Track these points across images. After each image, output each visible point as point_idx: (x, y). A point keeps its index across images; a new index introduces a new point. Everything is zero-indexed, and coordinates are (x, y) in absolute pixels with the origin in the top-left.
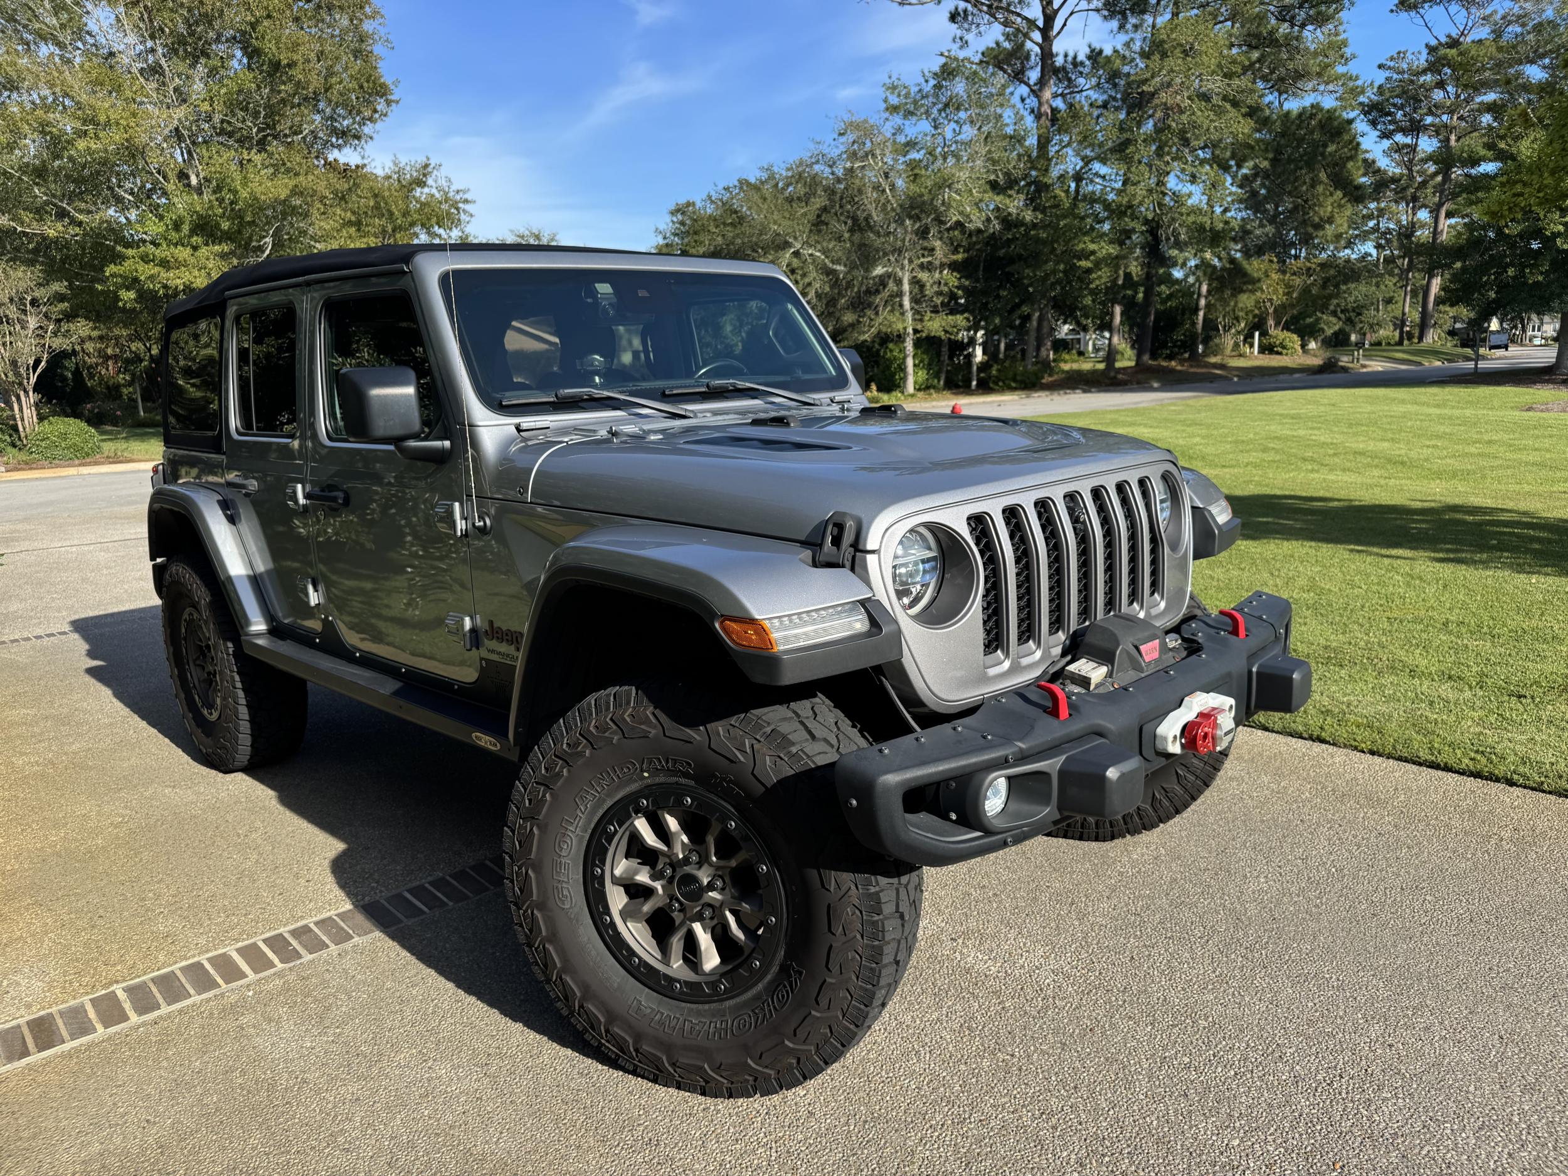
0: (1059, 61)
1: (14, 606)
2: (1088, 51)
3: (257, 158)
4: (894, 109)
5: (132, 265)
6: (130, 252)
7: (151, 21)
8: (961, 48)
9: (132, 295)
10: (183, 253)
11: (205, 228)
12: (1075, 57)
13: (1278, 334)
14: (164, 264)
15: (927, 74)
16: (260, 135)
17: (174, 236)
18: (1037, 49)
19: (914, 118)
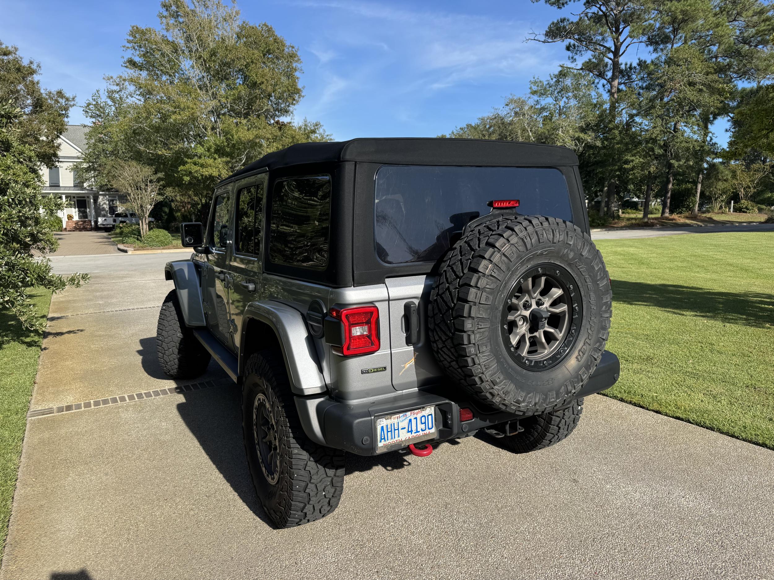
0: (623, 67)
2: (638, 61)
3: (244, 121)
4: (534, 93)
5: (190, 166)
6: (189, 161)
7: (206, 65)
8: (572, 62)
9: (188, 178)
10: (210, 161)
11: (220, 151)
12: (631, 65)
13: (744, 203)
14: (202, 166)
15: (552, 76)
16: (245, 112)
17: (208, 154)
18: (610, 62)
19: (545, 96)
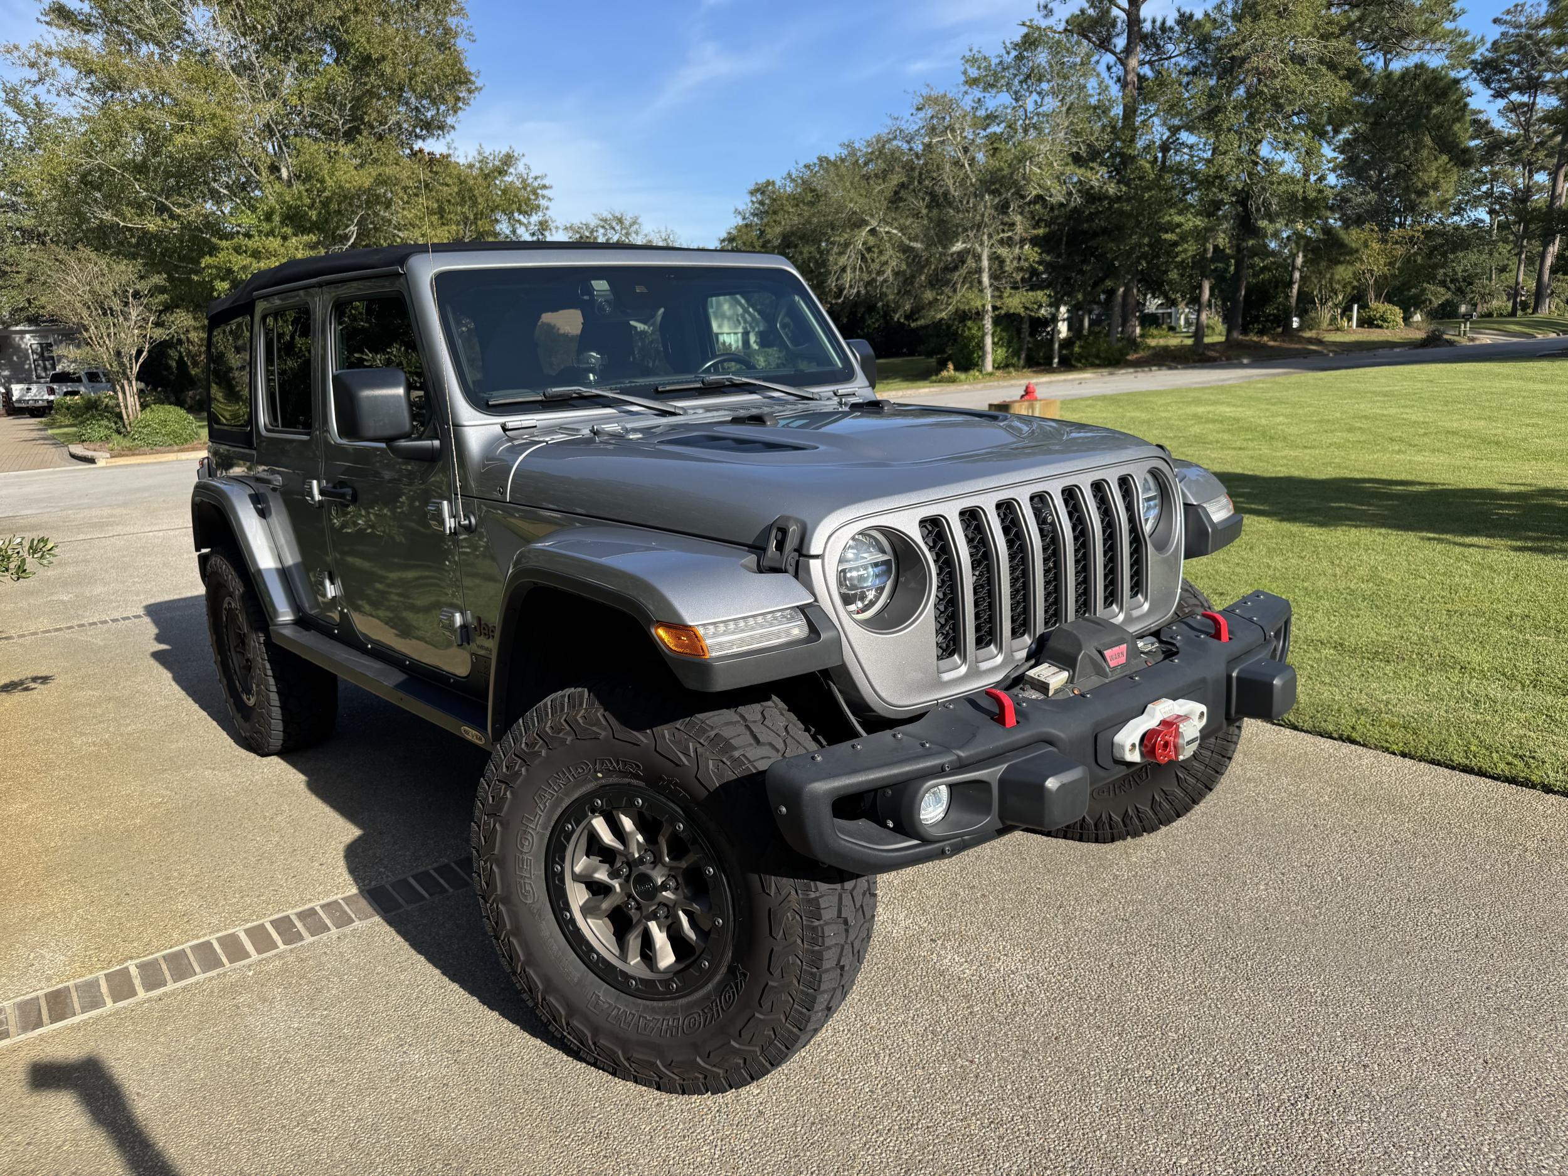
0: (1147, 27)
1: (99, 590)
2: (1176, 15)
3: (345, 150)
4: (973, 82)
5: (226, 256)
6: (224, 243)
7: (244, 19)
8: (1046, 16)
9: (226, 285)
10: (274, 243)
11: (295, 220)
12: (1164, 23)
13: (1379, 307)
14: (256, 255)
15: (1008, 45)
16: (346, 127)
17: (266, 227)
18: (1123, 16)
19: (994, 91)
